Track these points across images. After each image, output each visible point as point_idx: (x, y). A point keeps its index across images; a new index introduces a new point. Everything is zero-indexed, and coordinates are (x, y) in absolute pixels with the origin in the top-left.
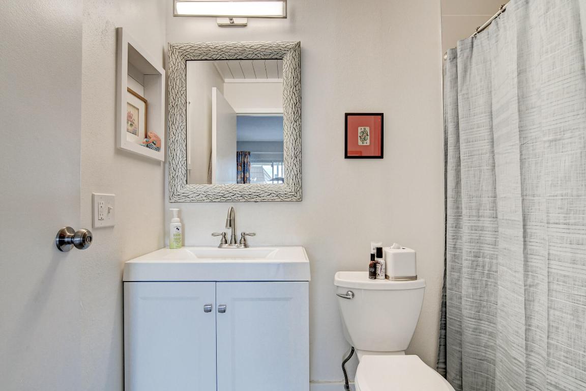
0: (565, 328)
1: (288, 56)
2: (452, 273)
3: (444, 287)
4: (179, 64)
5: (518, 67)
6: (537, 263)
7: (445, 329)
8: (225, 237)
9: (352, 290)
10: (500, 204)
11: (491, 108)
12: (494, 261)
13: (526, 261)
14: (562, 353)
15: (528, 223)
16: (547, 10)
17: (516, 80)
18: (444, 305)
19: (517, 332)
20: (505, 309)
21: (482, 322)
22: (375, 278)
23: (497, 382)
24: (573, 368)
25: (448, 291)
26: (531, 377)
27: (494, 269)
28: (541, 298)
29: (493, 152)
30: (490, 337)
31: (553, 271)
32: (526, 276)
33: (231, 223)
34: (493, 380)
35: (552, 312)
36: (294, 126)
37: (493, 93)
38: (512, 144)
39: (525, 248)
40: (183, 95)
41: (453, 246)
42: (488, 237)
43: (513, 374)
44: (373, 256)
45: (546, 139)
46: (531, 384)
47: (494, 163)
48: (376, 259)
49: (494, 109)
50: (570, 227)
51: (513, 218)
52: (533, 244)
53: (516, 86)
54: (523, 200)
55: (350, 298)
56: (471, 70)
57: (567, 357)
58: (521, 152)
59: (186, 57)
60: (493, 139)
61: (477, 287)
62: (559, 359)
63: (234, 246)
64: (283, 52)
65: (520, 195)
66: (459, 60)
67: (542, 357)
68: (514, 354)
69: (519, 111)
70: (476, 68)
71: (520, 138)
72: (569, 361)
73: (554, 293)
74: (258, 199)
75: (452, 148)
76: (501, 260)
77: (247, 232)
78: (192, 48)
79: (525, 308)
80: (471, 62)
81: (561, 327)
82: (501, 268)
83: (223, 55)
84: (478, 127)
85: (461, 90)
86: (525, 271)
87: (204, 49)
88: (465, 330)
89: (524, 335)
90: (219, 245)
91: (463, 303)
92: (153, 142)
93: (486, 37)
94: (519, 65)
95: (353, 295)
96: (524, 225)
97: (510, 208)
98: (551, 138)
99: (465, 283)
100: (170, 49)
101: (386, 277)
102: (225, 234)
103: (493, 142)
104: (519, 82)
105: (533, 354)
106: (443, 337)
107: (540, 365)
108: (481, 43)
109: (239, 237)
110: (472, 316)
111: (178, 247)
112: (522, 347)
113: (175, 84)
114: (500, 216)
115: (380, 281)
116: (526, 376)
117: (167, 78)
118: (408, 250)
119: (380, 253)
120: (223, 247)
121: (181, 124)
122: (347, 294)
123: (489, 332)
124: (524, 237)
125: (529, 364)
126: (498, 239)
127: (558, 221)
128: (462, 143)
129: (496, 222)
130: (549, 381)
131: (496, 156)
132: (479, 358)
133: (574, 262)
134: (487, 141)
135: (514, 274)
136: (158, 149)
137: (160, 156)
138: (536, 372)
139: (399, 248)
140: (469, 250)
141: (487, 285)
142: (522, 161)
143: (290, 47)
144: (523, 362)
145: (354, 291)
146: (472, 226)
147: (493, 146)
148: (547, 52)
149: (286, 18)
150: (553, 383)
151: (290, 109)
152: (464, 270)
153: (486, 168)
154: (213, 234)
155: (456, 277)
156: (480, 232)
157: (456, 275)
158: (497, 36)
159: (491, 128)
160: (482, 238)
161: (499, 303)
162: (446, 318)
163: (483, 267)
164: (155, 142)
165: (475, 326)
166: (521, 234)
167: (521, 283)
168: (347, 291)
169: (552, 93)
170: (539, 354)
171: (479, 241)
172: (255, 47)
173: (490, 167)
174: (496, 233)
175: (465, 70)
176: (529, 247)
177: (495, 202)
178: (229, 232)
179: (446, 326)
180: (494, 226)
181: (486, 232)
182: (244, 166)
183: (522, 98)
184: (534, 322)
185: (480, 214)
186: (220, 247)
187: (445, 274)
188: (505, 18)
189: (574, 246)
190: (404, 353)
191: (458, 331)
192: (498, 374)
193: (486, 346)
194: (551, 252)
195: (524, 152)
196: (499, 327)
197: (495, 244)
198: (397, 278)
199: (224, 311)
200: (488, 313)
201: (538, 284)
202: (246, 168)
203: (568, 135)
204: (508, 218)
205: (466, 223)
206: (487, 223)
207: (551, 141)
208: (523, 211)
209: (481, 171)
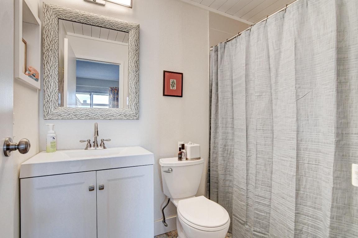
0: (262, 172)
1: (132, 31)
2: (213, 155)
3: (209, 162)
4: (53, 20)
5: (246, 62)
6: (251, 147)
7: (209, 182)
8: (90, 143)
9: (171, 168)
10: (235, 122)
11: (232, 78)
12: (232, 148)
13: (247, 146)
14: (261, 182)
15: (248, 130)
16: (258, 41)
17: (245, 67)
18: (209, 170)
19: (243, 177)
20: (238, 168)
21: (227, 176)
22: (181, 160)
23: (233, 201)
24: (264, 187)
25: (211, 163)
26: (249, 195)
27: (232, 151)
28: (253, 161)
29: (233, 98)
30: (230, 182)
31: (258, 149)
32: (247, 153)
34: (231, 201)
35: (257, 166)
36: (136, 75)
37: (233, 71)
38: (242, 95)
39: (247, 141)
40: (56, 43)
41: (213, 142)
42: (230, 137)
43: (241, 196)
44: (180, 149)
45: (256, 95)
46: (248, 198)
47: (233, 103)
48: (182, 150)
49: (233, 78)
50: (264, 131)
51: (242, 128)
52: (250, 139)
53: (245, 70)
54: (246, 120)
55: (170, 172)
56: (224, 59)
57: (262, 183)
58: (246, 99)
59: (58, 16)
60: (232, 92)
61: (225, 160)
62: (259, 185)
63: (96, 148)
64: (129, 28)
65: (245, 118)
66: (219, 53)
67: (253, 185)
68: (242, 186)
69: (246, 81)
70: (226, 58)
71: (246, 93)
72: (263, 184)
73: (258, 159)
74: (112, 118)
75: (214, 94)
76: (236, 147)
78: (64, 11)
79: (247, 166)
80: (224, 55)
81: (260, 171)
82: (235, 150)
83: (89, 22)
84: (227, 86)
85: (220, 67)
86: (247, 151)
87: (74, 14)
88: (220, 181)
89: (246, 178)
90: (85, 148)
91: (219, 168)
92: (33, 75)
93: (231, 45)
94: (246, 61)
95: (172, 170)
96: (247, 131)
97: (240, 123)
98: (258, 94)
99: (220, 159)
100: (45, 7)
101: (187, 159)
102: (90, 140)
103: (232, 93)
104: (246, 69)
105: (249, 185)
106: (208, 186)
107: (252, 189)
108: (229, 47)
110: (223, 174)
111: (53, 151)
112: (245, 183)
113: (49, 34)
114: (235, 127)
115: (184, 161)
116: (246, 195)
117: (43, 28)
118: (195, 145)
119: (183, 147)
120: (88, 149)
121: (54, 64)
122: (169, 170)
123: (230, 180)
124: (247, 136)
125: (247, 189)
126: (234, 138)
127: (260, 129)
128: (219, 93)
129: (233, 130)
130: (256, 194)
131: (234, 100)
132: (225, 192)
133: (265, 145)
134: (230, 93)
135: (242, 152)
136: (37, 80)
137: (37, 85)
138: (250, 192)
139: (191, 144)
140: (222, 143)
141: (229, 158)
142: (246, 103)
143: (134, 26)
144: (245, 189)
145: (172, 168)
146: (223, 132)
147: (232, 96)
148: (257, 59)
149: (132, 8)
150: (257, 195)
151: (133, 64)
152: (220, 153)
153: (229, 105)
154: (80, 141)
155: (215, 156)
156: (227, 135)
157: (215, 155)
158: (236, 45)
159: (232, 87)
160: (227, 137)
161: (235, 166)
162: (210, 177)
163: (228, 150)
164: (34, 75)
165: (224, 178)
166: (245, 135)
167: (245, 156)
168: (168, 168)
169: (259, 76)
170: (251, 184)
171: (226, 139)
172: (111, 21)
173: (231, 105)
174: (234, 135)
175: (222, 58)
176: (248, 140)
177: (233, 121)
179: (210, 181)
180: (233, 131)
181: (229, 135)
183: (247, 76)
184: (250, 172)
185: (227, 126)
186: (86, 149)
187: (210, 155)
188: (240, 39)
189: (266, 139)
190: (195, 196)
191: (216, 182)
192: (234, 197)
193: (229, 186)
194: (258, 142)
195: (247, 99)
196: (235, 177)
197: (233, 140)
198: (192, 159)
200: (229, 171)
201: (251, 155)
203: (264, 94)
204: (239, 128)
205: (220, 131)
206: (229, 130)
207: (258, 96)
208: (246, 125)
209: (227, 106)
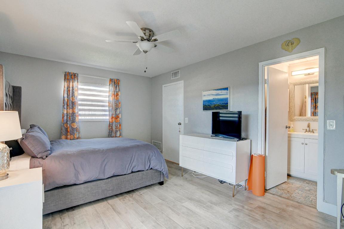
4: (293, 87)
33: (309, 126)
63: (309, 133)
77: (314, 129)
78: (296, 83)
87: (300, 82)
90: (304, 132)
102: (306, 129)
109: (311, 130)
120: (306, 132)
154: (303, 129)
178: (308, 129)
182: (316, 100)
199: (307, 145)
202: (317, 101)
